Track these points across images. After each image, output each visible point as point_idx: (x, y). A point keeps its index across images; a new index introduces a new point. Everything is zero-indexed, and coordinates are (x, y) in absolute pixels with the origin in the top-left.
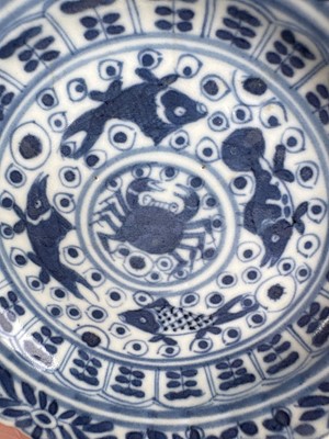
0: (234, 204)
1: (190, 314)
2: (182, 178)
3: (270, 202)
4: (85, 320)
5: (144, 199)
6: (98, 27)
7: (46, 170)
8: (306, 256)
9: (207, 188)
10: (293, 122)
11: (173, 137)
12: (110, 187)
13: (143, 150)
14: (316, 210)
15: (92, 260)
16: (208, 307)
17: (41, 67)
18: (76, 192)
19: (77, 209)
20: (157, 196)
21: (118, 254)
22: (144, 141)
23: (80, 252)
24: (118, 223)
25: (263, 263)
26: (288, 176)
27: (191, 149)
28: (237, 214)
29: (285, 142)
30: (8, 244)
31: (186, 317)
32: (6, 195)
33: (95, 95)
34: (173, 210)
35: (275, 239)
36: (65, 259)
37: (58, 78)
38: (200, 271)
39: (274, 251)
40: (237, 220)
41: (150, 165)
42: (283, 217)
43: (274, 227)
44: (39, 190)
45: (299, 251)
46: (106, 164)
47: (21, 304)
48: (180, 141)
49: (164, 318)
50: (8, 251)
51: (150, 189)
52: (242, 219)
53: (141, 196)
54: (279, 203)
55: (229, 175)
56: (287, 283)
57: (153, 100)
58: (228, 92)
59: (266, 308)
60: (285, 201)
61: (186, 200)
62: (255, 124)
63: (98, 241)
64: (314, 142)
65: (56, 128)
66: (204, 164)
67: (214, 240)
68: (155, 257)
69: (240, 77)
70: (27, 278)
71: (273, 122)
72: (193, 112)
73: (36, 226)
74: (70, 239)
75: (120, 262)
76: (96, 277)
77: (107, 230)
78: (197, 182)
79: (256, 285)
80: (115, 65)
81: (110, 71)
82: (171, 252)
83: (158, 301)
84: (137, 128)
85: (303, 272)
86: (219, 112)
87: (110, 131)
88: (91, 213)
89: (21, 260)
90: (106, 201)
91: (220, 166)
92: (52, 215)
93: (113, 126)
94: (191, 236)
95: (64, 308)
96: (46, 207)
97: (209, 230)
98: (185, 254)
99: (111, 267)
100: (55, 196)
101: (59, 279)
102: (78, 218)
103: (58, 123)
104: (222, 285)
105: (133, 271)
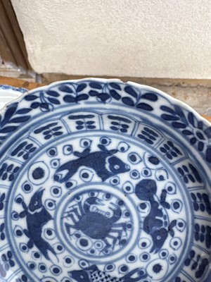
0: (139, 217)
1: (109, 276)
2: (114, 200)
3: (157, 218)
4: (48, 273)
5: (93, 208)
6: (84, 125)
7: (44, 186)
8: (174, 249)
9: (126, 207)
10: (171, 179)
11: (112, 179)
12: (76, 200)
13: (96, 183)
14: (181, 225)
15: (59, 238)
16: (119, 273)
17: (53, 138)
18: (58, 200)
19: (57, 209)
20: (100, 207)
21: (74, 236)
22: (97, 179)
23: (53, 232)
24: (77, 219)
25: (151, 251)
26: (167, 206)
27: (120, 186)
28: (140, 222)
29: (166, 189)
30: (14, 223)
31: (106, 278)
32: (20, 196)
33: (76, 153)
34: (107, 216)
35: (158, 238)
36: (44, 236)
37: (60, 143)
38: (117, 252)
39: (158, 245)
40: (140, 225)
41: (99, 191)
42: (163, 226)
43: (159, 231)
44: (38, 196)
45: (171, 246)
46: (76, 188)
47: (13, 259)
48: (115, 181)
49: (94, 277)
50: (13, 227)
51: (96, 203)
52: (142, 225)
53: (92, 206)
54: (162, 219)
55: (138, 201)
56: (164, 263)
57: (104, 160)
58: (141, 161)
59: (151, 277)
60: (165, 218)
61: (114, 211)
62: (153, 178)
63: (65, 228)
64: (181, 190)
65: (53, 166)
66: (126, 194)
67: (127, 235)
68: (94, 240)
69: (147, 155)
70: (20, 244)
71: (161, 178)
72: (123, 168)
73: (32, 215)
74: (50, 225)
75: (74, 241)
76: (59, 248)
77: (70, 222)
78: (121, 203)
79: (147, 263)
80: (88, 141)
81: (86, 144)
82: (103, 238)
83: (92, 266)
84: (94, 172)
85: (172, 259)
86: (136, 170)
87: (81, 171)
88: (63, 212)
89: (19, 233)
90: (72, 206)
91: (134, 196)
92: (42, 210)
93: (83, 170)
94: (115, 231)
95: (37, 264)
96: (40, 205)
97: (125, 230)
98: (110, 241)
99: (69, 243)
100: (46, 200)
101: (38, 247)
102: (56, 214)
103: (55, 164)
104: (128, 261)
105: (81, 247)
